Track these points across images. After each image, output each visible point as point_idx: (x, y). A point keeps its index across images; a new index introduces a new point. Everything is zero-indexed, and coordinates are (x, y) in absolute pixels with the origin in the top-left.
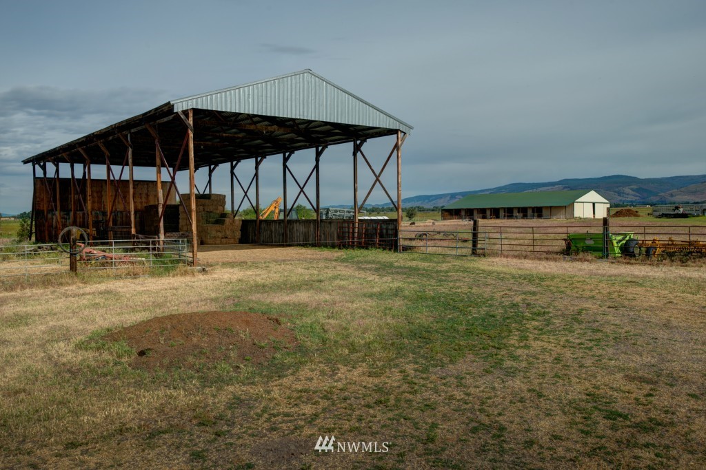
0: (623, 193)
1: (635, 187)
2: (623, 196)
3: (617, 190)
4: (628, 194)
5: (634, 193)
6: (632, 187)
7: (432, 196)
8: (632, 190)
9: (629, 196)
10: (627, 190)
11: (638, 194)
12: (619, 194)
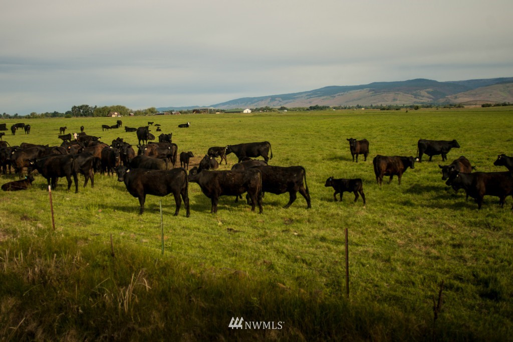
0: (419, 95)
1: (430, 90)
2: (418, 98)
3: (415, 92)
4: (423, 96)
5: (428, 95)
6: (427, 90)
7: (254, 98)
8: (428, 92)
9: (424, 98)
10: (423, 93)
11: (431, 96)
12: (416, 96)
